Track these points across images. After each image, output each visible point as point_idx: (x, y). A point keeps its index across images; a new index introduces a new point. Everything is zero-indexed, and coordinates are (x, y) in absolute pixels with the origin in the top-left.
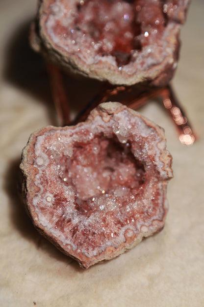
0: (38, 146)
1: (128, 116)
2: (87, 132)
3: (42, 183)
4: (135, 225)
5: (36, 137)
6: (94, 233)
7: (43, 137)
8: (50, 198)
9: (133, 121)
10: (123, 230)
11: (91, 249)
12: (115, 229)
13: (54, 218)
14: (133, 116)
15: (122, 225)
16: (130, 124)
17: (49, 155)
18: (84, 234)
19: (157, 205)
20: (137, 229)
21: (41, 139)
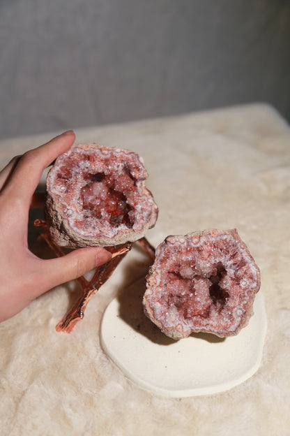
0: (236, 324)
1: (166, 322)
2: (195, 323)
3: (245, 296)
4: (188, 245)
5: (235, 331)
6: (221, 250)
7: (229, 330)
8: (243, 284)
9: (163, 318)
10: (198, 245)
11: (228, 240)
12: (205, 247)
13: (245, 269)
14: (160, 322)
15: (198, 248)
16: (166, 316)
17: (231, 315)
18: (228, 252)
19: (165, 254)
20: (188, 242)
21: (232, 328)
